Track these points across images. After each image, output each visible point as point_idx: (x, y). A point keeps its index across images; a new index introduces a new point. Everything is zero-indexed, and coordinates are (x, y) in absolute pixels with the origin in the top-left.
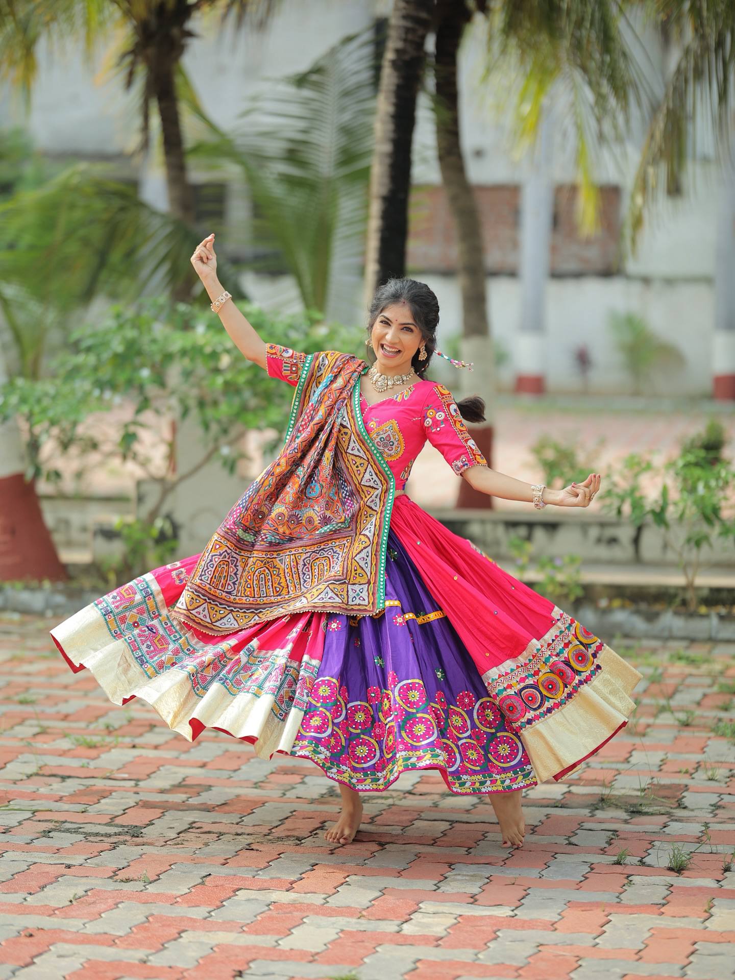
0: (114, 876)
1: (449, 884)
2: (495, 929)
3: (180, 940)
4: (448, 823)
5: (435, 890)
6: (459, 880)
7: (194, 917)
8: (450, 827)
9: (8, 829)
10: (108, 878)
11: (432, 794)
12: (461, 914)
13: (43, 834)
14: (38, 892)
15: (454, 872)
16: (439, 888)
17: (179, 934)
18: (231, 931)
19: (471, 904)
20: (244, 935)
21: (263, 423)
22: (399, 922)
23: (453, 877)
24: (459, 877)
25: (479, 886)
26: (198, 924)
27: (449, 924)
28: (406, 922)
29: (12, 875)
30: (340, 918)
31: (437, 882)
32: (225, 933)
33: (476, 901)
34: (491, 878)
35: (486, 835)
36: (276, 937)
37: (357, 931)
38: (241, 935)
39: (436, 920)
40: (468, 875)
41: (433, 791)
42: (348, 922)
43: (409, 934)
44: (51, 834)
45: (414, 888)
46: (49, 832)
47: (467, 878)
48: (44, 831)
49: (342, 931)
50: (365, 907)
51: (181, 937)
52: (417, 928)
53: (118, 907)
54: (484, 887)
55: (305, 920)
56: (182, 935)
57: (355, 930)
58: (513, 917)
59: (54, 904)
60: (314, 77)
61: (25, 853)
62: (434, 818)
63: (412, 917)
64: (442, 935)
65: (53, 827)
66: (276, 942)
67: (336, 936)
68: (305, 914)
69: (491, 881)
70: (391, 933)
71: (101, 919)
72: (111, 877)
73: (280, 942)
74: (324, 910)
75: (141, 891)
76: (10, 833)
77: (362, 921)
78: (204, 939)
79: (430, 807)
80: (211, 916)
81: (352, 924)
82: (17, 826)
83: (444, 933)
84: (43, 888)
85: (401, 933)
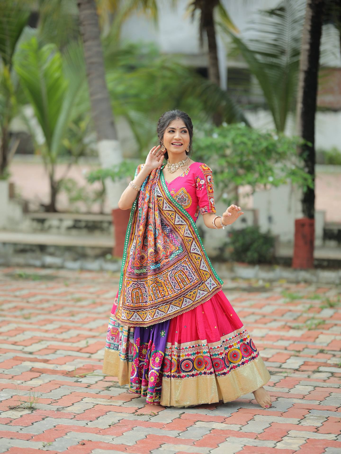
0: (135, 412)
1: (306, 421)
2: (325, 446)
3: (160, 449)
4: (313, 387)
5: (298, 424)
6: (311, 419)
7: (170, 436)
8: (314, 389)
9: (89, 385)
10: (132, 413)
11: (308, 371)
12: (309, 438)
13: (106, 389)
14: (94, 420)
15: (310, 414)
16: (300, 423)
17: (160, 445)
18: (188, 445)
19: (315, 432)
20: (194, 447)
21: (244, 182)
22: (275, 442)
23: (309, 417)
24: (312, 417)
25: (321, 422)
26: (171, 440)
27: (301, 444)
28: (279, 441)
29: (84, 411)
30: (245, 439)
31: (300, 420)
32: (184, 445)
33: (318, 430)
34: (328, 418)
35: (331, 394)
36: (210, 449)
37: (253, 446)
38: (192, 446)
39: (295, 441)
40: (316, 416)
41: (310, 369)
42: (249, 441)
43: (279, 448)
44: (110, 389)
45: (287, 423)
46: (110, 387)
47: (316, 418)
48: (107, 387)
49: (245, 446)
50: (260, 433)
51: (161, 447)
52: (284, 445)
53: (133, 429)
54: (323, 424)
55: (227, 439)
56: (162, 446)
57: (251, 445)
58: (336, 440)
59: (101, 427)
60: (278, 12)
61: (94, 399)
62: (306, 385)
63: (283, 439)
64: (297, 450)
65: (112, 385)
66: (209, 451)
67: (242, 449)
68: (228, 436)
69: (328, 420)
70: (270, 448)
71: (123, 436)
72: (133, 413)
73: (211, 451)
74: (239, 434)
75: (147, 421)
76: (90, 388)
77: (257, 440)
78: (172, 449)
79: (306, 378)
80: (180, 435)
81: (250, 442)
82: (94, 384)
83: (297, 449)
84: (97, 418)
85: (275, 448)
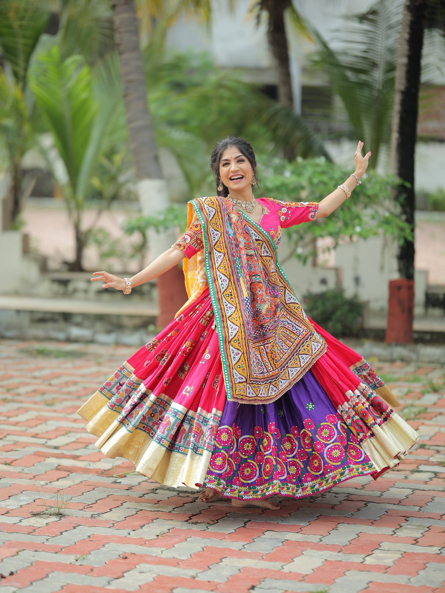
0: (189, 520)
1: (402, 531)
2: (425, 562)
3: (221, 564)
4: (411, 490)
5: (392, 535)
6: (409, 528)
7: (233, 549)
8: (412, 493)
9: (131, 487)
10: (185, 521)
11: (405, 470)
12: (405, 551)
13: (152, 491)
14: (138, 529)
15: (407, 523)
16: (395, 533)
17: (221, 559)
18: (255, 559)
19: (414, 544)
20: (263, 562)
21: (324, 233)
22: (364, 556)
23: (406, 526)
25: (421, 533)
26: (234, 553)
27: (396, 558)
28: (369, 555)
29: (125, 518)
30: (326, 552)
31: (394, 529)
32: (250, 559)
33: (417, 542)
34: (430, 528)
35: (433, 499)
36: (283, 564)
37: (336, 561)
38: (260, 561)
39: (389, 555)
40: (415, 525)
41: (407, 469)
42: (331, 555)
43: (369, 564)
44: (157, 491)
45: (379, 533)
47: (415, 527)
48: (153, 489)
49: (326, 560)
50: (344, 545)
51: (222, 561)
52: (375, 560)
53: (186, 540)
54: (424, 534)
55: (303, 552)
56: (223, 560)
57: (334, 560)
58: (439, 554)
59: (146, 537)
60: (371, 17)
61: (137, 504)
62: (403, 487)
63: (373, 552)
64: (390, 565)
65: (160, 487)
66: (282, 567)
67: (322, 564)
68: (305, 548)
69: (430, 529)
70: (357, 563)
71: (174, 548)
72: (187, 521)
73: (284, 567)
74: (318, 547)
75: (204, 530)
76: (131, 490)
77: (340, 554)
78: (236, 564)
79: (402, 479)
80: (245, 548)
81: (333, 556)
82: (137, 485)
83: (391, 564)
84: (142, 527)
85: (363, 563)
